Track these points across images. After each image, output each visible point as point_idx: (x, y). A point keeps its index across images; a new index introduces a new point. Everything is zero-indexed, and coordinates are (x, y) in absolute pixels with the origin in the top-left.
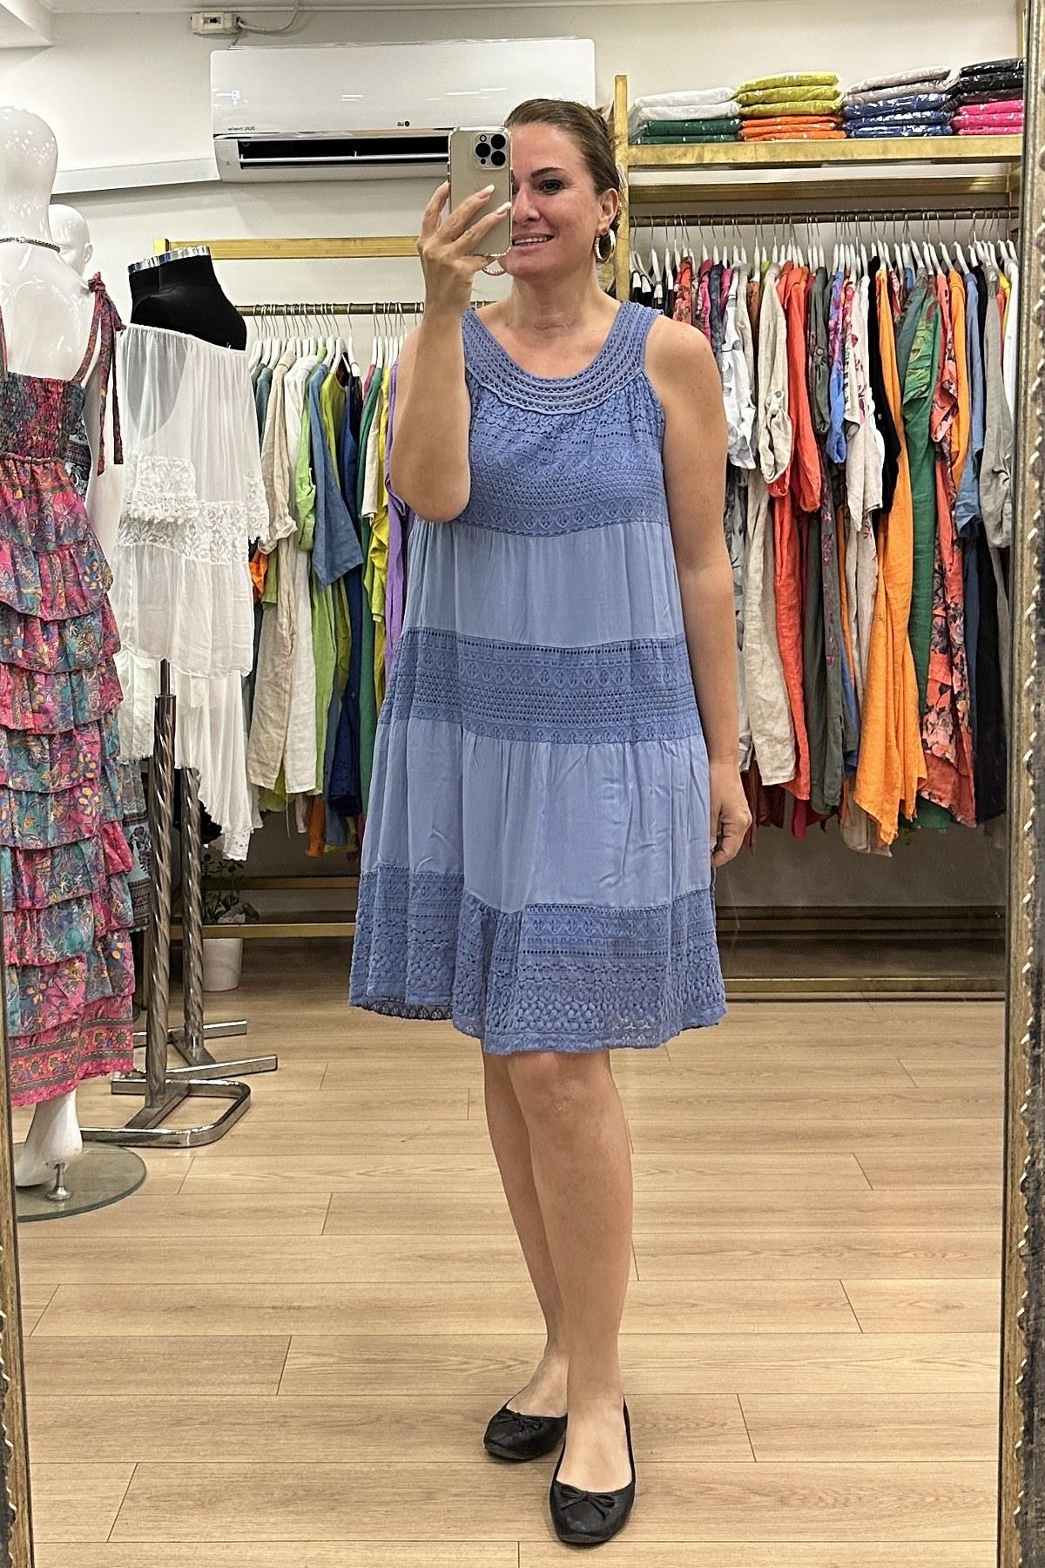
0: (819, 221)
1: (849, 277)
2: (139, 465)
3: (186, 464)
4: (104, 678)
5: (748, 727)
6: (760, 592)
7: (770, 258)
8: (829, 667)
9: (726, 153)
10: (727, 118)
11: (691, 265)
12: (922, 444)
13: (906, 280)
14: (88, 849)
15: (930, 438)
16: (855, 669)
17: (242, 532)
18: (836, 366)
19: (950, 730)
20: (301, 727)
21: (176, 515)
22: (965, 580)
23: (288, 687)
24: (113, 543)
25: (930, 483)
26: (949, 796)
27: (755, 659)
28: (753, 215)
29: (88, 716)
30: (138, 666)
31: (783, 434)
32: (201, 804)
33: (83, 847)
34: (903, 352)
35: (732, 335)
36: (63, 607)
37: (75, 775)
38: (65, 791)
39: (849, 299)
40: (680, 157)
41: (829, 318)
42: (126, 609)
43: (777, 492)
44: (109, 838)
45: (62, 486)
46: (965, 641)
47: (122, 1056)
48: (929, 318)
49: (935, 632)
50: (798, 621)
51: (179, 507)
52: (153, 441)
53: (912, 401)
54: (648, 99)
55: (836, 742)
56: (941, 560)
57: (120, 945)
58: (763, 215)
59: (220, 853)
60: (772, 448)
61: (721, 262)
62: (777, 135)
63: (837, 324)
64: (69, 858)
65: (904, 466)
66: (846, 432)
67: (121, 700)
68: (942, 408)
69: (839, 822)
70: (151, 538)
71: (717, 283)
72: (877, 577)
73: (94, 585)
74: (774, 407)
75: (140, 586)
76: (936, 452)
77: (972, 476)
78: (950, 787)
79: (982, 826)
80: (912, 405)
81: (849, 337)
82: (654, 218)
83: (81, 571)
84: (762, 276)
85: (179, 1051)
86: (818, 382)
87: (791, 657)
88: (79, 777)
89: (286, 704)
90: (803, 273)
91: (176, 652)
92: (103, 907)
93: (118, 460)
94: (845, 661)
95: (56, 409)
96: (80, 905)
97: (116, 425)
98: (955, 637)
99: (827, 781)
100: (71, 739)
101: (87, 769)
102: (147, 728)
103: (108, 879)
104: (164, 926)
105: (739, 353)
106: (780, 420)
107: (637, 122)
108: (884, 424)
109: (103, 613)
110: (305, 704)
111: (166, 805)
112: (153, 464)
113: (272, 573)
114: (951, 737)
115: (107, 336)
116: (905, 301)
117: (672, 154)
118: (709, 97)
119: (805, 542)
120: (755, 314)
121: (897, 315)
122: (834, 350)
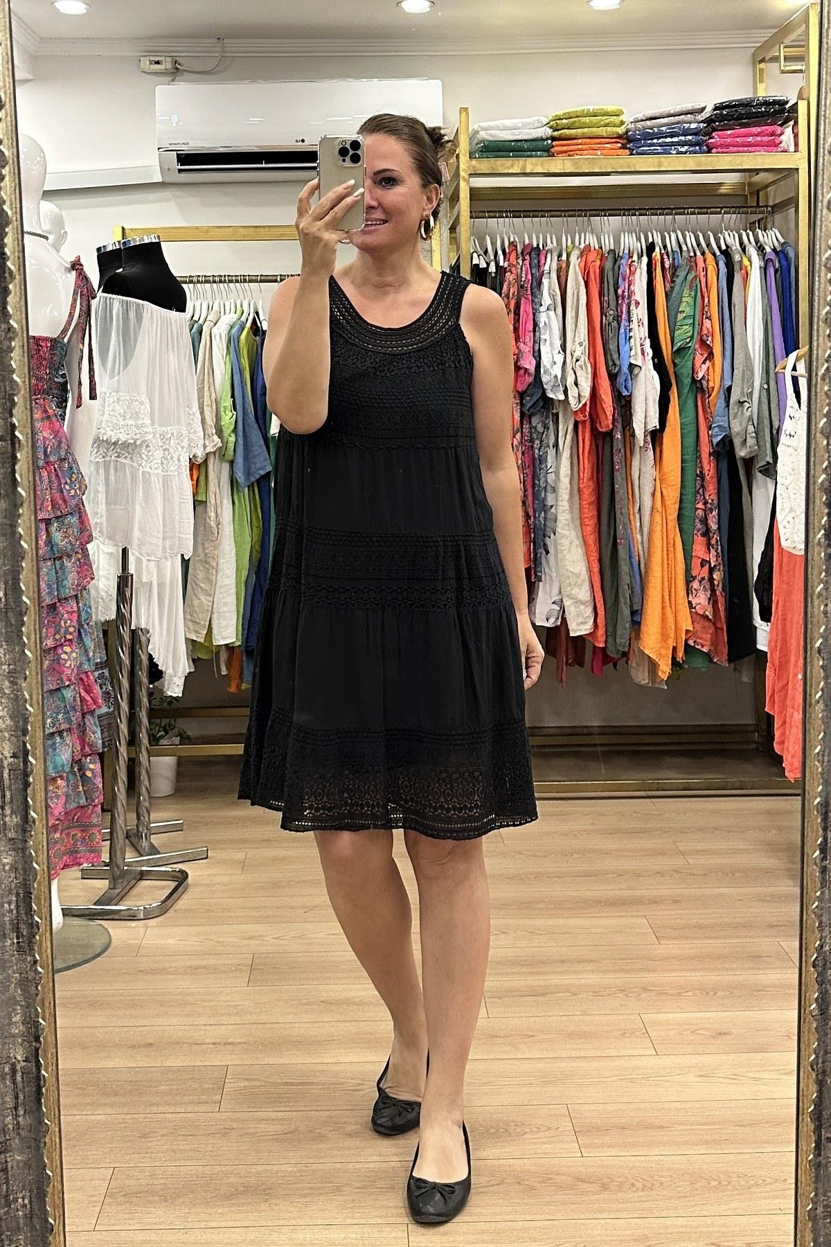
0: (610, 215)
1: (632, 257)
2: (107, 400)
3: (143, 399)
4: (80, 562)
5: (560, 592)
6: (568, 491)
7: (573, 242)
8: (620, 547)
9: (542, 165)
10: (542, 139)
11: (516, 247)
12: (687, 381)
13: (674, 259)
14: (68, 694)
15: (693, 378)
16: (638, 548)
17: (185, 450)
18: (624, 323)
19: (709, 593)
20: (224, 595)
21: (135, 437)
22: (719, 482)
23: (215, 564)
24: (87, 459)
25: (693, 410)
26: (709, 643)
27: (565, 542)
28: (561, 211)
29: (67, 592)
30: (103, 551)
31: (585, 374)
32: (150, 656)
33: (64, 692)
34: (673, 313)
35: (546, 300)
36: (49, 508)
37: (58, 637)
38: (50, 649)
39: (632, 273)
40: (508, 168)
41: (618, 288)
42: (96, 509)
43: (581, 418)
44: (84, 685)
45: (48, 417)
46: (719, 528)
47: (92, 852)
48: (691, 288)
49: (697, 521)
50: (596, 513)
51: (138, 432)
52: (119, 381)
53: (679, 350)
54: (483, 124)
55: (625, 603)
56: (702, 467)
57: (91, 766)
58: (568, 211)
59: (161, 691)
60: (576, 384)
61: (538, 245)
62: (578, 152)
63: (624, 292)
64: (54, 702)
65: (674, 397)
66: (631, 372)
67: (93, 579)
68: (702, 355)
69: (627, 663)
70: (116, 455)
71: (536, 261)
72: (655, 480)
73: (73, 492)
74: (578, 354)
75: (107, 492)
76: (697, 388)
77: (724, 405)
78: (709, 636)
79: (732, 665)
80: (680, 352)
81: (633, 302)
82: (488, 212)
83: (63, 481)
84: (568, 256)
85: (133, 845)
86: (611, 335)
87: (591, 540)
88: (61, 638)
89: (214, 577)
90: (598, 254)
91: (135, 541)
92: (79, 737)
93: (93, 396)
94: (631, 542)
95: (45, 359)
96: (61, 737)
97: (91, 370)
98: (711, 524)
99: (619, 633)
100: (55, 610)
101: (67, 632)
102: (110, 598)
103: (83, 717)
104: (123, 750)
105: (552, 313)
106: (583, 363)
107: (476, 141)
108: (660, 367)
109: (79, 513)
110: (228, 577)
111: (125, 658)
112: (118, 399)
113: (202, 478)
114: (709, 599)
115: (85, 304)
116: (673, 275)
117: (503, 165)
118: (530, 124)
119: (600, 454)
120: (563, 285)
121: (668, 285)
122: (622, 312)
